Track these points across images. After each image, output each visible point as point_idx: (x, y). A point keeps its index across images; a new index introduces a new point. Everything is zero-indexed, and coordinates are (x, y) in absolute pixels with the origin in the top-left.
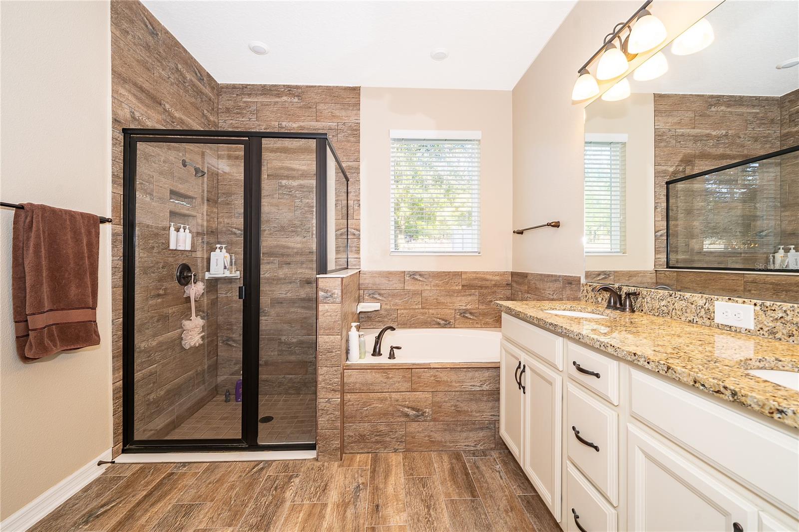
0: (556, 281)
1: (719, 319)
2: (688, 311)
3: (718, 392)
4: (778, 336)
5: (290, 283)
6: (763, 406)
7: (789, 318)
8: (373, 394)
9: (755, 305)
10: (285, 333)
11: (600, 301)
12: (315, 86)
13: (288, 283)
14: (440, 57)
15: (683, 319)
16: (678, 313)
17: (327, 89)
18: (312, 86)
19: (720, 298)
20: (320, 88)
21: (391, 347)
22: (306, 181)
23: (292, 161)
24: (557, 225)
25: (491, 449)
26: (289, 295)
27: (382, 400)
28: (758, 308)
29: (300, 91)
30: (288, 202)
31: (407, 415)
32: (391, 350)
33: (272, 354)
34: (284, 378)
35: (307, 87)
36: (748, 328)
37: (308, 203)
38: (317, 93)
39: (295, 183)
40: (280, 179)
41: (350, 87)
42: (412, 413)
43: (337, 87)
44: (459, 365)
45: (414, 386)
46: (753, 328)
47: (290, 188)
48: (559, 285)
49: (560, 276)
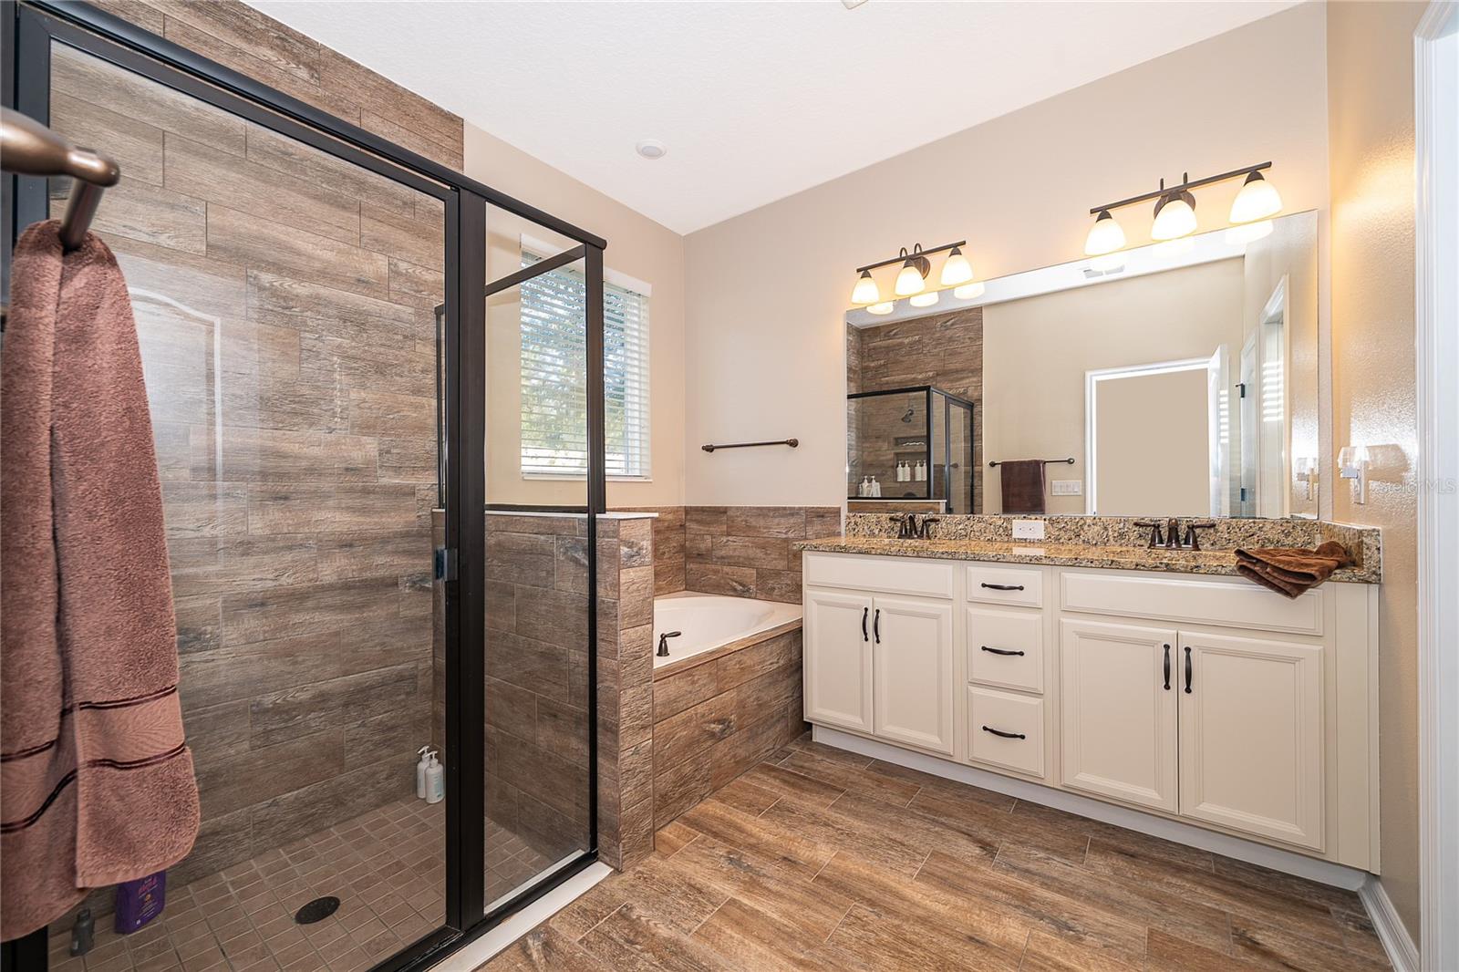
0: (792, 515)
1: (1016, 535)
2: (987, 531)
3: (1156, 567)
4: (1061, 541)
5: (290, 548)
6: (1187, 567)
7: (1068, 527)
8: (676, 717)
9: (1045, 520)
10: (272, 684)
11: (877, 533)
12: (358, 66)
13: (282, 548)
14: (651, 153)
15: (982, 539)
16: (977, 534)
17: (387, 87)
18: (350, 62)
19: (1017, 516)
20: (371, 76)
21: (662, 636)
22: (335, 292)
23: (290, 229)
24: (794, 444)
25: (787, 744)
26: (284, 580)
27: (686, 723)
28: (1047, 522)
29: (314, 55)
30: (281, 333)
31: (712, 735)
32: (661, 642)
33: (232, 752)
34: (275, 804)
35: (336, 55)
36: (1040, 538)
37: (339, 346)
38: (362, 86)
39: (302, 289)
40: (252, 268)
41: (443, 111)
42: (717, 728)
43: (414, 95)
44: (751, 640)
45: (721, 685)
46: (1043, 538)
47: (285, 299)
48: (801, 519)
49: (800, 509)
